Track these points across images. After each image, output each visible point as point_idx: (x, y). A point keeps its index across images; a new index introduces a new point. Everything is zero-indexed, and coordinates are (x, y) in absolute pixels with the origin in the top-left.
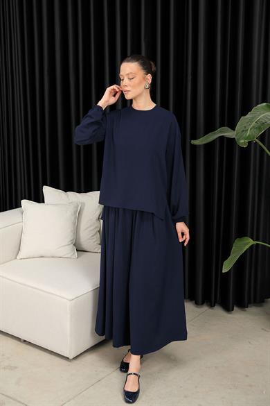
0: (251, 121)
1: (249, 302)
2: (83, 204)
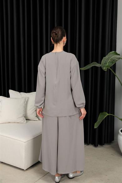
0: (108, 59)
1: (105, 143)
2: (28, 98)
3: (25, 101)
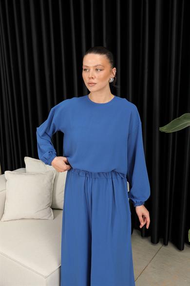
3: (52, 179)
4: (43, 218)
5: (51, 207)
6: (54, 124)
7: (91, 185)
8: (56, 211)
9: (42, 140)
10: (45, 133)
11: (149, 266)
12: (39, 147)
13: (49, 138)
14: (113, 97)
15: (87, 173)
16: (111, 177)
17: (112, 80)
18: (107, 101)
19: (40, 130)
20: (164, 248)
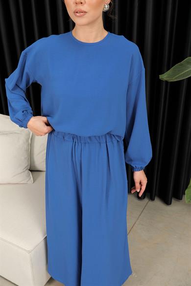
3: (29, 139)
4: (21, 183)
5: (29, 170)
6: (27, 74)
7: (79, 150)
8: (36, 173)
9: (13, 94)
10: (17, 86)
11: (137, 223)
12: (10, 105)
13: (22, 92)
14: (106, 33)
15: (74, 137)
16: (105, 141)
17: (107, 7)
18: (99, 40)
19: (10, 82)
20: (151, 203)
